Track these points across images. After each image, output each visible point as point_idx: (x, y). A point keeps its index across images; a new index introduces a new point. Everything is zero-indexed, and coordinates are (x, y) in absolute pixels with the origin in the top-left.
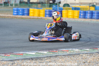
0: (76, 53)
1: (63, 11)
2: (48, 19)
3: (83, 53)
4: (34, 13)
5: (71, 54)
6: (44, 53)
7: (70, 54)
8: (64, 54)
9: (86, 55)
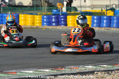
0: (90, 71)
1: (68, 17)
2: (46, 29)
3: (98, 70)
4: (25, 20)
5: (83, 71)
6: (45, 72)
7: (81, 71)
8: (73, 72)
9: (103, 73)
